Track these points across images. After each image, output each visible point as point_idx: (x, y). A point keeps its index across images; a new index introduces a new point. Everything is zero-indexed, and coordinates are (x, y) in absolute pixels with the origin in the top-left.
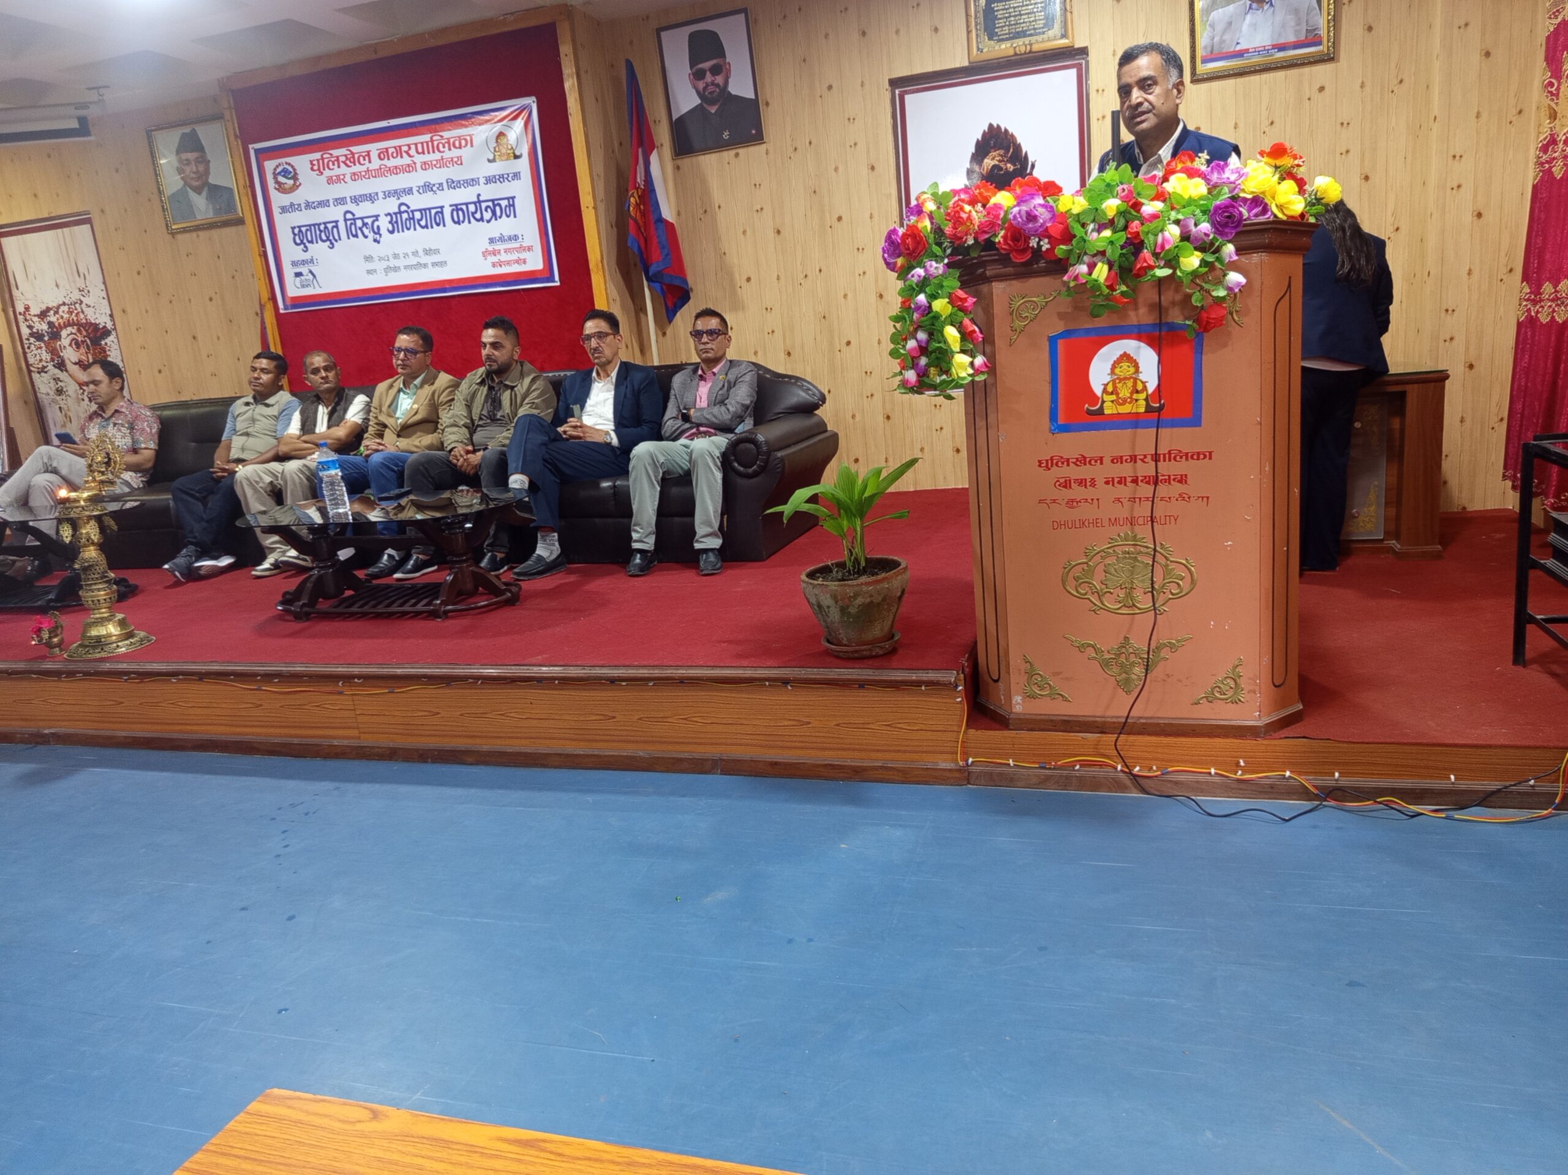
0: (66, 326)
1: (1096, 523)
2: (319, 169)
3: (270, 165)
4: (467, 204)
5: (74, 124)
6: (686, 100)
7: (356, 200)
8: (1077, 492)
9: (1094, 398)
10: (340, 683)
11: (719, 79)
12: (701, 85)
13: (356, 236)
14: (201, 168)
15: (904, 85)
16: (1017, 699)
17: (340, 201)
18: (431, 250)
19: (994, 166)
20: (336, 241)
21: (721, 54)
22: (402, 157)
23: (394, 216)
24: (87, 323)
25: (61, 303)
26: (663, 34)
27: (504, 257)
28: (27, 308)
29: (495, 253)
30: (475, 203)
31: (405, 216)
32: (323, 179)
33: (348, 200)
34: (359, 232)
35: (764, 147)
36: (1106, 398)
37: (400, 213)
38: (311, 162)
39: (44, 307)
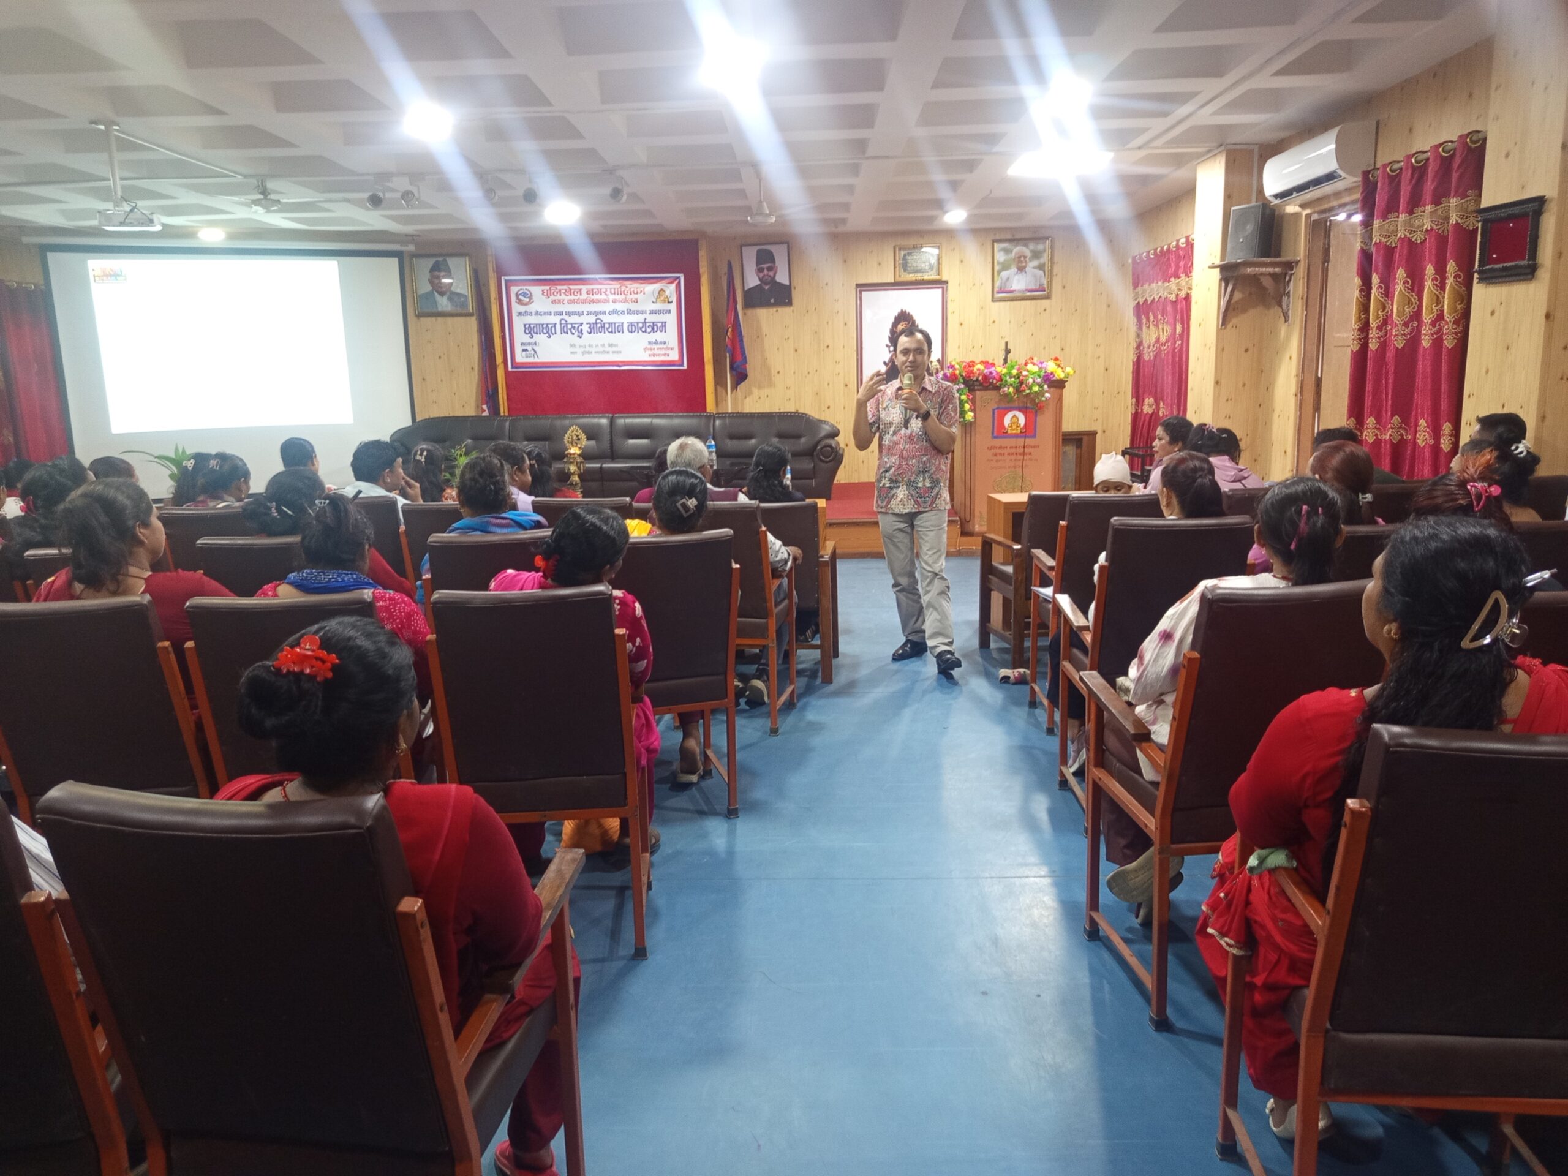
1: (1005, 467)
2: (547, 295)
3: (515, 289)
4: (638, 323)
6: (752, 280)
7: (569, 314)
9: (1005, 428)
11: (771, 274)
12: (761, 275)
13: (567, 333)
15: (862, 287)
17: (561, 314)
18: (612, 345)
19: (903, 328)
20: (553, 334)
21: (773, 260)
22: (601, 294)
23: (592, 325)
26: (743, 248)
27: (656, 352)
29: (651, 349)
30: (643, 323)
31: (599, 325)
32: (550, 300)
33: (564, 313)
34: (569, 332)
35: (791, 308)
36: (1009, 428)
37: (596, 323)
38: (542, 291)
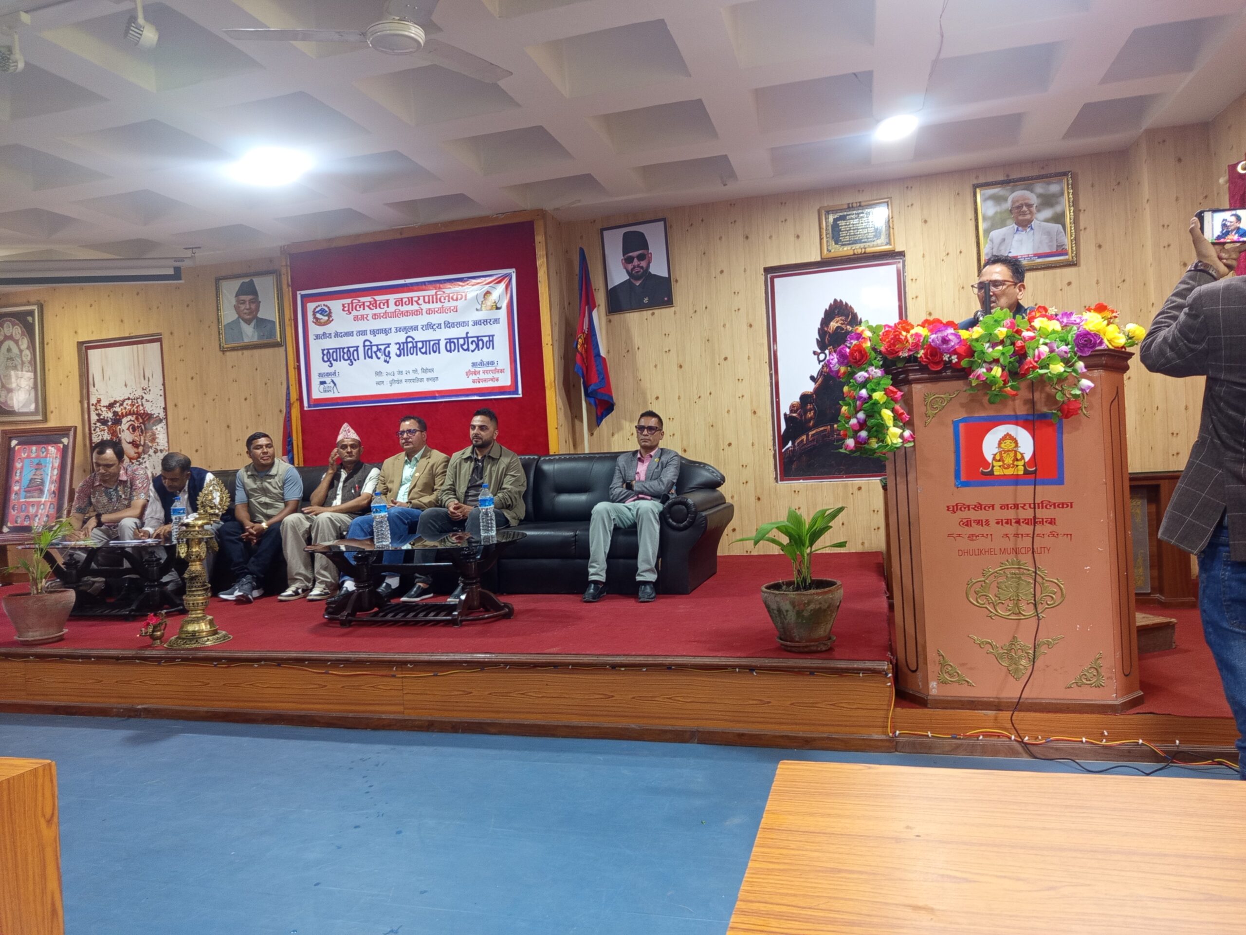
0: (127, 415)
1: (990, 552)
2: (348, 310)
3: (311, 306)
4: (458, 339)
5: (171, 272)
7: (374, 332)
8: (976, 529)
9: (986, 463)
10: (394, 669)
11: (643, 264)
12: (630, 267)
13: (371, 357)
14: (253, 306)
15: (774, 272)
16: (933, 684)
17: (363, 333)
18: (427, 369)
19: (838, 327)
20: (355, 360)
21: (645, 246)
22: (412, 304)
23: (402, 345)
24: (144, 413)
25: (126, 397)
26: (605, 233)
27: (482, 376)
28: (99, 401)
29: (475, 373)
30: (464, 338)
31: (410, 345)
32: (351, 317)
33: (368, 332)
34: (374, 355)
36: (995, 463)
37: (407, 343)
38: (343, 305)
39: (112, 401)
